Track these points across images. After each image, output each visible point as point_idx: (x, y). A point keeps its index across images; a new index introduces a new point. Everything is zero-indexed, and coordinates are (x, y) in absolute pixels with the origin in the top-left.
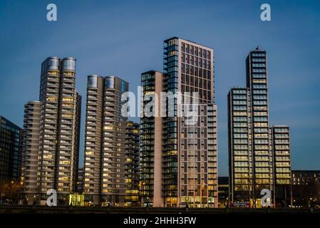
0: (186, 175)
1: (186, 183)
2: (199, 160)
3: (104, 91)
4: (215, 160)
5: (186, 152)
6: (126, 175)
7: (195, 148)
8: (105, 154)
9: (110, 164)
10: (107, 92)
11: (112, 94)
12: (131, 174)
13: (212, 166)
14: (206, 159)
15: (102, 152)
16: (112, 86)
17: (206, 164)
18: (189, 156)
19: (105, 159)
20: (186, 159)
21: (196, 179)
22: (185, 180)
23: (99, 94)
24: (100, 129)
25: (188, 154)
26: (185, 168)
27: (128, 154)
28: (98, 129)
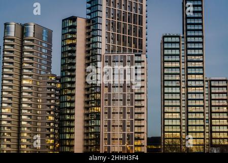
0: (109, 135)
1: (109, 143)
2: (124, 117)
3: (22, 40)
4: (142, 118)
5: (109, 109)
6: (48, 135)
7: (120, 104)
8: (23, 111)
9: (28, 122)
10: (26, 42)
11: (31, 43)
12: (53, 133)
13: (139, 124)
14: (132, 117)
15: (20, 109)
16: (31, 35)
17: (132, 122)
18: (114, 113)
19: (23, 117)
20: (109, 117)
21: (120, 139)
22: (108, 140)
23: (17, 43)
24: (18, 83)
25: (112, 111)
26: (108, 126)
27: (49, 112)
28: (16, 83)
